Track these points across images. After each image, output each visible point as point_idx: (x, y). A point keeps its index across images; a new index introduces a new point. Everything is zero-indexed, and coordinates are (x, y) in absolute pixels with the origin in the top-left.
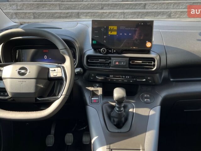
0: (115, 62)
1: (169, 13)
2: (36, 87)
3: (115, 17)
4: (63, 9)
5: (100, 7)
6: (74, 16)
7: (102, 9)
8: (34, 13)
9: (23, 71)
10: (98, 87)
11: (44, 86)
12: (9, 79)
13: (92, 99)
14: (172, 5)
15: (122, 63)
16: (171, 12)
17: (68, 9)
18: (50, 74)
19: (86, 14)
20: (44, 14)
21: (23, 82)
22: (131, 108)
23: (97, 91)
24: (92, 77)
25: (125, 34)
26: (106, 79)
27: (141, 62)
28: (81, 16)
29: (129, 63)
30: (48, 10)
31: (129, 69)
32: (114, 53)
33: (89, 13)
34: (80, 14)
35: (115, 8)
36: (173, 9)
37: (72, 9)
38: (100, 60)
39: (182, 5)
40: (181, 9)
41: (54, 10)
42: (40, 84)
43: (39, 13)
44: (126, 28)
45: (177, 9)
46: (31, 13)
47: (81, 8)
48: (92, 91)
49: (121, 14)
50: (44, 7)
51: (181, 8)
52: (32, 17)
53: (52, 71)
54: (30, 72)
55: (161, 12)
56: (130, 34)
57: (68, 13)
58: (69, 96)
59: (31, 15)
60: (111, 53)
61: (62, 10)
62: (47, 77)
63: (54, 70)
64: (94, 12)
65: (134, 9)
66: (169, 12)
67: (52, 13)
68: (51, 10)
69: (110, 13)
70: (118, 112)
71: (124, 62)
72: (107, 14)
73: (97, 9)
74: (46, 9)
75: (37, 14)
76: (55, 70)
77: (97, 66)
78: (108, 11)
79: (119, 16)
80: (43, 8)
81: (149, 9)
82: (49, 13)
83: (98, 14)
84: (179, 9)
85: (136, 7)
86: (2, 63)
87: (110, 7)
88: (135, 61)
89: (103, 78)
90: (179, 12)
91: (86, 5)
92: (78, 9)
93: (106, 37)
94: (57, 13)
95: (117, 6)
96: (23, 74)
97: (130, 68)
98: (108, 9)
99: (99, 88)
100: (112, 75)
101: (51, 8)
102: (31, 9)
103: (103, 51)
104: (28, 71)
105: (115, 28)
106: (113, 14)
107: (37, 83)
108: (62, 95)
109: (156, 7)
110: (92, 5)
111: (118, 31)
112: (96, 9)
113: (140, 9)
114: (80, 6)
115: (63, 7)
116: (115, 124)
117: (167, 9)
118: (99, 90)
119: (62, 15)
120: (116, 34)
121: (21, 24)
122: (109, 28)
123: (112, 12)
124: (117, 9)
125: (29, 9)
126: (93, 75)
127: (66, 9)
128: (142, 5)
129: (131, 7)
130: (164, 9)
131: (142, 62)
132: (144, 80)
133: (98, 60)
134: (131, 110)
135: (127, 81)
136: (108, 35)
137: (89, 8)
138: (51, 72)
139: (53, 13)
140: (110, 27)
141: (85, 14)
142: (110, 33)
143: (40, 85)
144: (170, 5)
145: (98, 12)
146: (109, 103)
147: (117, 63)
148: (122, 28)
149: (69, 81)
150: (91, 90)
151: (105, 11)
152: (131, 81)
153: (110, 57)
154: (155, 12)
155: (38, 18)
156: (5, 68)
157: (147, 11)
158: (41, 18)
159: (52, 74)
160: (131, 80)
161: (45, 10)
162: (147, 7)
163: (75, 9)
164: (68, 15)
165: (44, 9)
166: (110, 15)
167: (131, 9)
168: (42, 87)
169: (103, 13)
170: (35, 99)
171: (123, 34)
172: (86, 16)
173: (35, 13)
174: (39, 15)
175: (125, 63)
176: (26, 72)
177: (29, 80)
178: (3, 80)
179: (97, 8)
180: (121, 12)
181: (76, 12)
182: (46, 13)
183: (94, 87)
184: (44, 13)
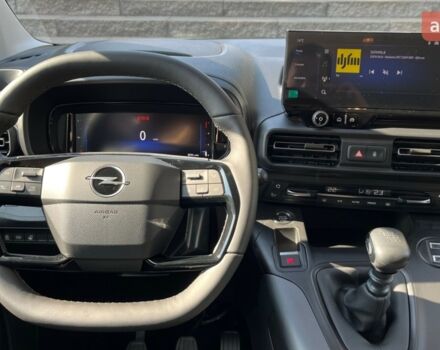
0: (354, 151)
1: (387, 26)
2: (149, 227)
3: (256, 35)
4: (130, 15)
5: (220, 11)
6: (157, 32)
7: (224, 14)
8: (57, 23)
9: (107, 180)
10: (290, 219)
11: (169, 223)
12: (62, 205)
13: (281, 254)
14: (391, 8)
15: (375, 155)
16: (390, 25)
17: (141, 13)
18: (186, 189)
19: (187, 26)
20: (84, 25)
21: (107, 212)
22: (400, 282)
23: (291, 230)
24: (275, 190)
25: (384, 72)
26: (316, 197)
27: (428, 151)
28: (174, 32)
29: (395, 155)
30: (91, 15)
31: (391, 171)
32: (349, 126)
33: (193, 24)
34: (171, 26)
35: (255, 13)
36: (394, 17)
37: (149, 13)
38: (306, 145)
39: (414, 9)
40: (412, 17)
41: (106, 15)
42: (158, 218)
43: (71, 22)
44: (387, 54)
45: (402, 17)
46: (51, 21)
47: (172, 11)
48: (277, 230)
49: (272, 29)
50: (81, 9)
51: (411, 14)
52: (55, 32)
53: (192, 179)
54: (127, 183)
55: (367, 24)
56: (398, 73)
57: (141, 24)
58: (245, 255)
59: (52, 27)
60: (341, 126)
61: (125, 15)
62: (178, 198)
63: (198, 176)
64: (204, 23)
65: (301, 16)
66: (384, 24)
67: (103, 22)
68: (101, 15)
69: (244, 25)
70: (375, 298)
71: (378, 152)
72: (238, 26)
73: (212, 16)
74: (88, 12)
75: (65, 25)
76: (201, 178)
77: (295, 161)
78: (240, 20)
79: (267, 32)
80: (79, 12)
81: (335, 17)
82: (97, 22)
83: (214, 28)
84: (407, 17)
85: (306, 12)
86: (27, 156)
87: (242, 12)
88: (411, 150)
89: (308, 195)
90: (408, 24)
91: (186, 6)
92: (165, 15)
93: (327, 81)
94: (114, 22)
95: (260, 10)
96: (109, 189)
97: (394, 169)
98: (240, 16)
99: (293, 222)
100: (333, 186)
101: (99, 11)
102: (49, 13)
103: (321, 119)
104: (124, 181)
105: (357, 53)
106: (250, 27)
107: (150, 216)
108: (225, 252)
109: (352, 13)
110: (199, 6)
111: (365, 62)
112: (209, 16)
113: (314, 16)
114: (171, 8)
115: (129, 9)
116: (361, 329)
117: (379, 16)
118: (297, 229)
119: (126, 29)
120: (358, 71)
121: (55, 45)
122: (339, 56)
123: (250, 24)
124: (258, 16)
125: (45, 12)
126: (278, 186)
127: (135, 14)
128: (321, 7)
129: (293, 12)
130: (372, 16)
131: (433, 153)
132: (425, 202)
133: (302, 146)
134: (399, 288)
135: (374, 203)
136: (335, 73)
137: (191, 13)
138: (188, 182)
139: (107, 22)
140: (340, 52)
141: (184, 27)
142: (339, 69)
143: (159, 221)
144: (387, 8)
145: (214, 23)
146: (332, 267)
147: (359, 154)
148: (377, 54)
149: (247, 209)
150: (274, 228)
151: (231, 20)
152: (388, 204)
153: (338, 137)
154: (353, 24)
155: (68, 35)
156: (48, 169)
157: (333, 20)
158: (74, 36)
159: (193, 190)
160: (388, 201)
161: (84, 15)
162: (330, 12)
163: (158, 15)
164: (143, 29)
165: (83, 12)
166: (245, 30)
167: (294, 15)
168: (164, 226)
169: (228, 24)
170: (141, 263)
171: (379, 72)
172: (186, 31)
173: (61, 21)
174: (70, 28)
175: (381, 155)
176: (116, 183)
177: (128, 206)
178: (45, 207)
179: (211, 13)
180: (270, 24)
181: (162, 22)
182: (88, 22)
183: (278, 220)
184: (83, 22)
